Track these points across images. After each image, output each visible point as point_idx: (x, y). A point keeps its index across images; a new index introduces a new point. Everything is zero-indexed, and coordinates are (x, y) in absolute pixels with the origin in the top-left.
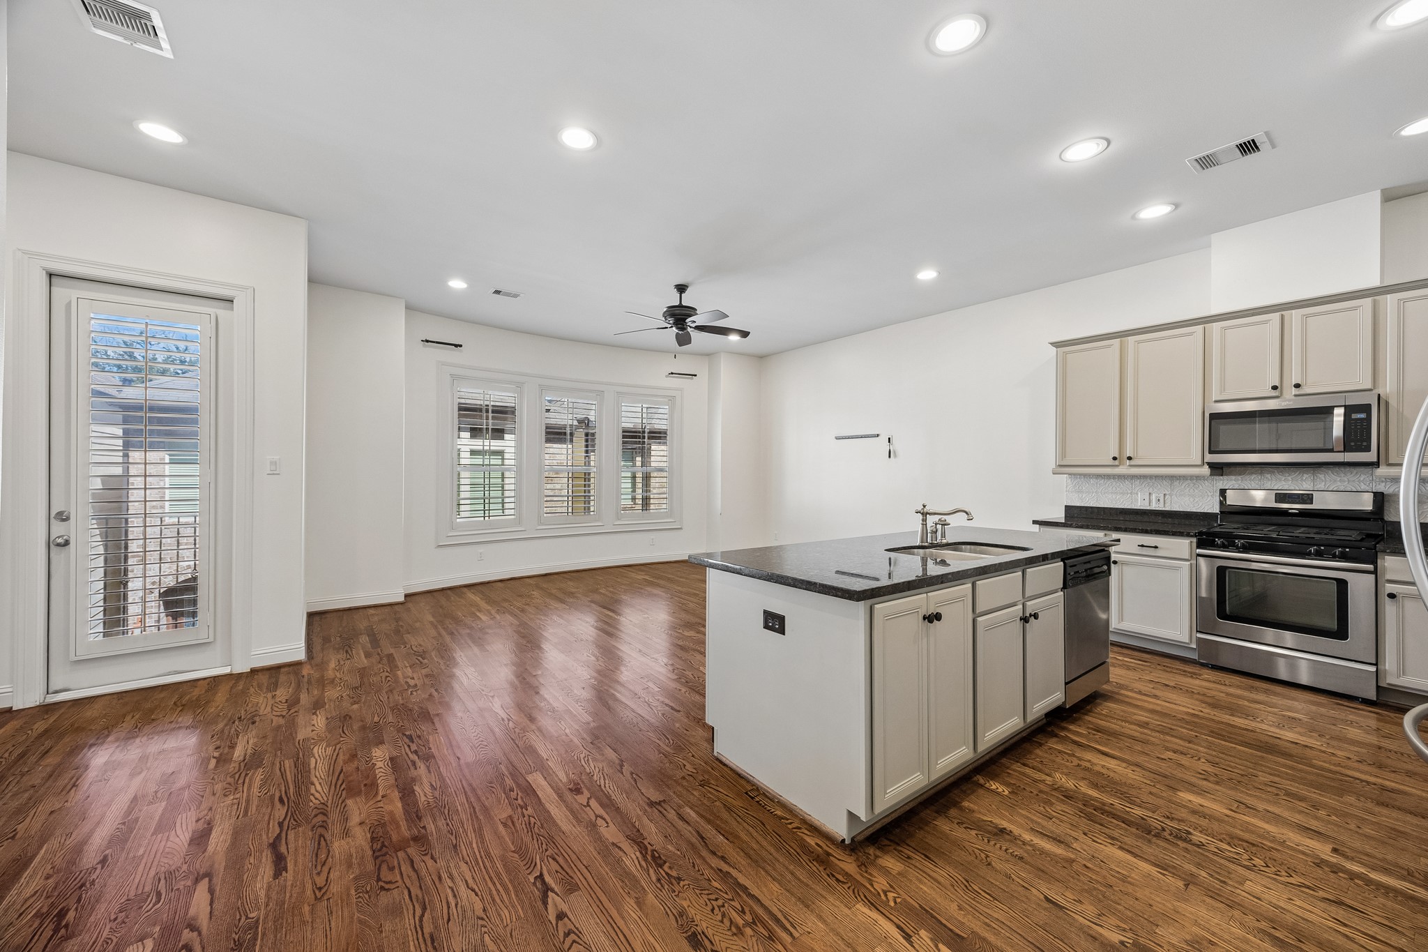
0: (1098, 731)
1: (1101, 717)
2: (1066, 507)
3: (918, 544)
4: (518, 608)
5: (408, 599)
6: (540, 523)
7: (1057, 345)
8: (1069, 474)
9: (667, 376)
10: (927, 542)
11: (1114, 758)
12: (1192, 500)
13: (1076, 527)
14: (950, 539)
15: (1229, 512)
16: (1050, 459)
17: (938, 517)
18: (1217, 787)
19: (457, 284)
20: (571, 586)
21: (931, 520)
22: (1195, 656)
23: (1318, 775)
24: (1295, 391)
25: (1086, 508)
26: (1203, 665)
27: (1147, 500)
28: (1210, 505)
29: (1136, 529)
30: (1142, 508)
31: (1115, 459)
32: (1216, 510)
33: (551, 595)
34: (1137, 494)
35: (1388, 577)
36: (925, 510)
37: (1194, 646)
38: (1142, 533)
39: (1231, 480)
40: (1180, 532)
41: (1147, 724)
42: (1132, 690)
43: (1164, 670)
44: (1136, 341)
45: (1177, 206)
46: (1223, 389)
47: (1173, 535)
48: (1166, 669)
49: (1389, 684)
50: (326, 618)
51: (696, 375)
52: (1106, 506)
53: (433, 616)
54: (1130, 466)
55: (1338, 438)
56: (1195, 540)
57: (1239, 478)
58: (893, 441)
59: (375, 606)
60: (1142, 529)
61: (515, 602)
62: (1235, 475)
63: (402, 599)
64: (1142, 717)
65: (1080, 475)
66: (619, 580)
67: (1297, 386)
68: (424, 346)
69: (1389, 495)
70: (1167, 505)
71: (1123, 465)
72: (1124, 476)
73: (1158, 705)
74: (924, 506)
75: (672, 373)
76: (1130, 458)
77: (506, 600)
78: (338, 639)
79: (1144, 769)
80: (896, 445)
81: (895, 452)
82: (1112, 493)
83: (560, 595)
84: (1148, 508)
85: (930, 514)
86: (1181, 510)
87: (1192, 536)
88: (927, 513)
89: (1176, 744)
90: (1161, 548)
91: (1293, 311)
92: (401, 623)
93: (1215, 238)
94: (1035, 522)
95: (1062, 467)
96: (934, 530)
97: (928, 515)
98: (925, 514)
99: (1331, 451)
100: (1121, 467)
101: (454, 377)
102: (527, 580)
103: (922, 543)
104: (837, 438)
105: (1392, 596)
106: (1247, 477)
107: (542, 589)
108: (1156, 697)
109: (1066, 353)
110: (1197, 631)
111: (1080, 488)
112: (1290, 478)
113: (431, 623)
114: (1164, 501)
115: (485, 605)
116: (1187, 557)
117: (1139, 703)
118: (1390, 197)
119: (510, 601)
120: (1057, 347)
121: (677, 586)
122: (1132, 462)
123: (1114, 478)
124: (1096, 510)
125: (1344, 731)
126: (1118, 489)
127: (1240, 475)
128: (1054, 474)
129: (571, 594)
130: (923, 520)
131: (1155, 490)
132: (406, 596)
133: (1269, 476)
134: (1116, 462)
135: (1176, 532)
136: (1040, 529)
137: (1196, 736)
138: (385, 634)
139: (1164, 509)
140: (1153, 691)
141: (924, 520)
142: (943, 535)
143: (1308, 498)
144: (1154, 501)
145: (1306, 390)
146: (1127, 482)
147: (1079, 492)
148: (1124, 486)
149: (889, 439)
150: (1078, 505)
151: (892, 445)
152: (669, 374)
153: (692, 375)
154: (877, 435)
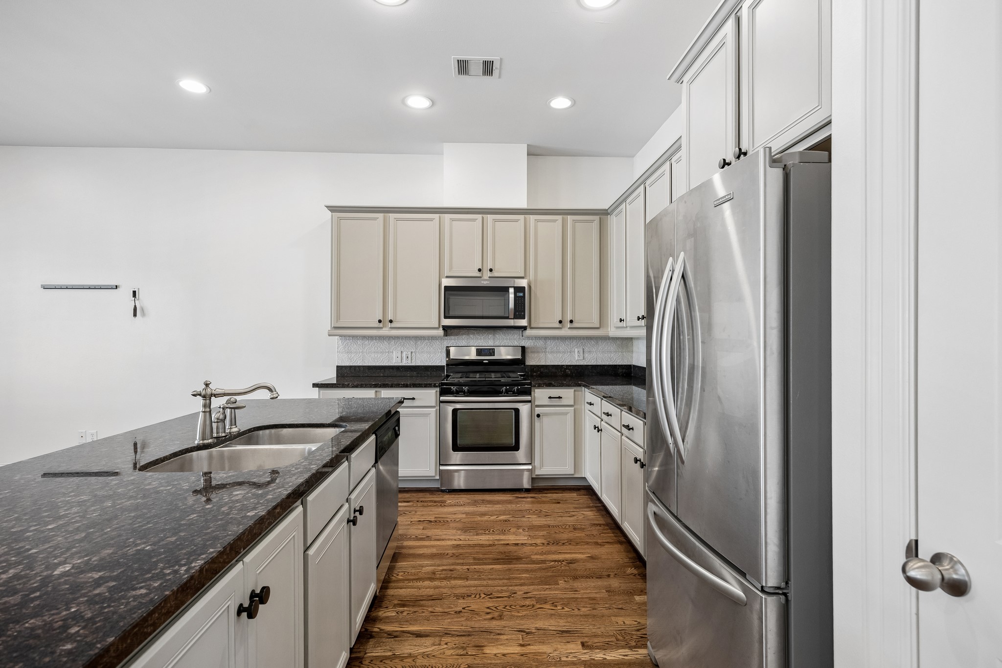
0: (404, 606)
1: (401, 584)
2: (336, 367)
3: (197, 442)
7: (333, 209)
8: (340, 336)
10: (212, 438)
11: (427, 636)
12: (429, 355)
13: (353, 387)
14: (243, 424)
15: (455, 365)
16: (325, 322)
17: (226, 398)
18: (503, 623)
21: (216, 403)
22: (437, 485)
23: (540, 569)
24: (489, 274)
25: (355, 367)
26: (443, 491)
27: (400, 357)
28: (440, 360)
29: (399, 384)
30: (396, 365)
31: (380, 321)
32: (444, 364)
34: (393, 352)
35: (537, 403)
36: (209, 391)
37: (438, 477)
38: (403, 387)
39: (452, 339)
40: (429, 384)
41: (434, 573)
42: (410, 539)
43: (423, 506)
44: (395, 218)
45: (433, 103)
46: (451, 268)
47: (425, 387)
48: (425, 504)
49: (536, 475)
52: (370, 365)
54: (391, 328)
55: (511, 309)
56: (438, 389)
57: (456, 337)
58: (141, 295)
60: (404, 384)
62: (454, 335)
64: (428, 567)
65: (349, 336)
67: (491, 270)
69: (528, 348)
70: (413, 361)
71: (386, 327)
72: (383, 337)
73: (433, 546)
74: (207, 385)
76: (391, 321)
79: (453, 635)
80: (144, 301)
81: (142, 310)
82: (374, 352)
84: (400, 364)
85: (215, 395)
86: (422, 365)
87: (437, 387)
88: (212, 395)
89: (460, 586)
90: (417, 399)
91: (489, 215)
93: (447, 147)
94: (315, 385)
95: (337, 329)
96: (221, 417)
97: (213, 398)
98: (207, 397)
99: (507, 318)
100: (384, 329)
103: (203, 440)
104: (45, 288)
105: (538, 416)
106: (460, 337)
108: (428, 538)
109: (341, 219)
110: (440, 465)
111: (349, 348)
112: (482, 337)
114: (411, 358)
116: (434, 404)
117: (421, 551)
118: (533, 153)
120: (332, 211)
122: (393, 325)
123: (376, 339)
124: (362, 369)
125: (531, 520)
126: (379, 349)
127: (457, 335)
128: (329, 335)
130: (205, 406)
131: (405, 349)
133: (472, 336)
134: (381, 325)
135: (427, 384)
136: (319, 392)
137: (468, 569)
139: (411, 365)
140: (425, 532)
141: (207, 406)
142: (233, 422)
143: (491, 352)
144: (404, 358)
145: (495, 274)
146: (385, 343)
147: (349, 352)
148: (384, 345)
149: (134, 293)
150: (348, 365)
151: (138, 300)
154: (115, 287)
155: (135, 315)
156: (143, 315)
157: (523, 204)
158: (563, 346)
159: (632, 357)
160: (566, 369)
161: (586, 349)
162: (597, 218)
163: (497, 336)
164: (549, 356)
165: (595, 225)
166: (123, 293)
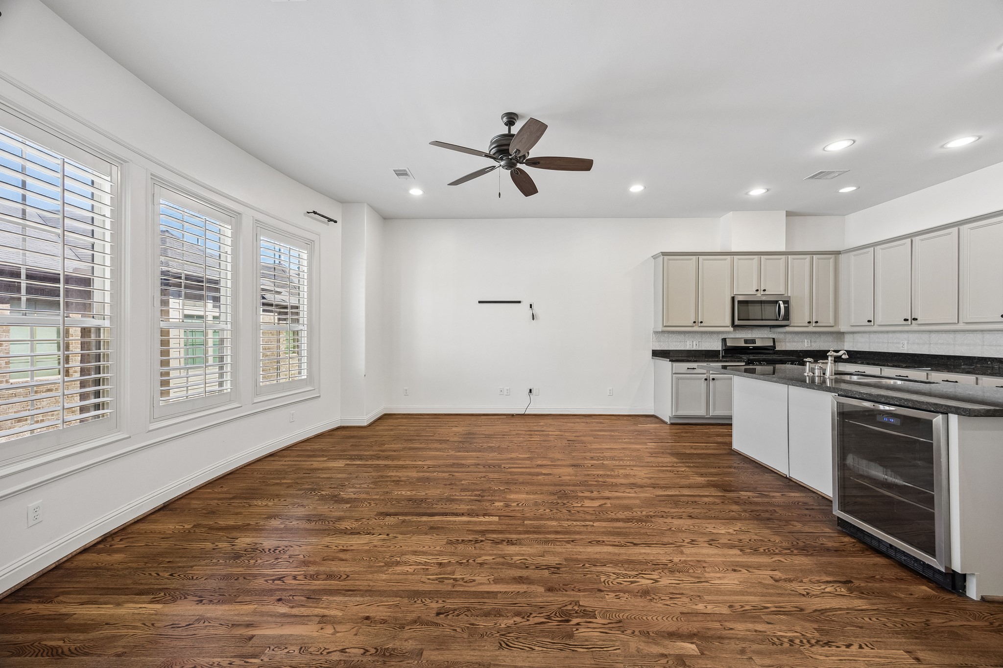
2: (653, 351)
6: (154, 420)
7: (665, 255)
12: (710, 344)
24: (763, 293)
25: (663, 351)
27: (691, 345)
28: (717, 346)
30: (689, 349)
31: (694, 322)
32: (720, 348)
34: (687, 342)
44: (704, 259)
46: (737, 289)
51: (336, 221)
52: (672, 349)
54: (700, 326)
55: (781, 315)
58: (534, 307)
67: (764, 290)
69: (779, 339)
70: (700, 347)
75: (315, 213)
76: (701, 322)
80: (537, 310)
81: (537, 316)
82: (675, 342)
84: (692, 349)
86: (706, 349)
91: (763, 256)
95: (666, 327)
99: (778, 320)
100: (697, 327)
104: (480, 302)
109: (669, 260)
111: (660, 339)
114: (699, 345)
118: (789, 214)
122: (702, 324)
126: (678, 340)
131: (695, 340)
133: (737, 331)
134: (695, 324)
139: (698, 349)
143: (753, 341)
144: (694, 345)
145: (766, 293)
146: (682, 336)
147: (659, 341)
148: (681, 337)
149: (531, 305)
150: (659, 349)
151: (533, 310)
152: (308, 213)
153: (330, 220)
154: (519, 302)
155: (533, 319)
156: (537, 319)
157: (783, 249)
158: (797, 338)
159: (844, 345)
160: (799, 353)
161: (813, 340)
162: (833, 256)
163: (754, 331)
164: (788, 344)
165: (832, 261)
166: (525, 306)
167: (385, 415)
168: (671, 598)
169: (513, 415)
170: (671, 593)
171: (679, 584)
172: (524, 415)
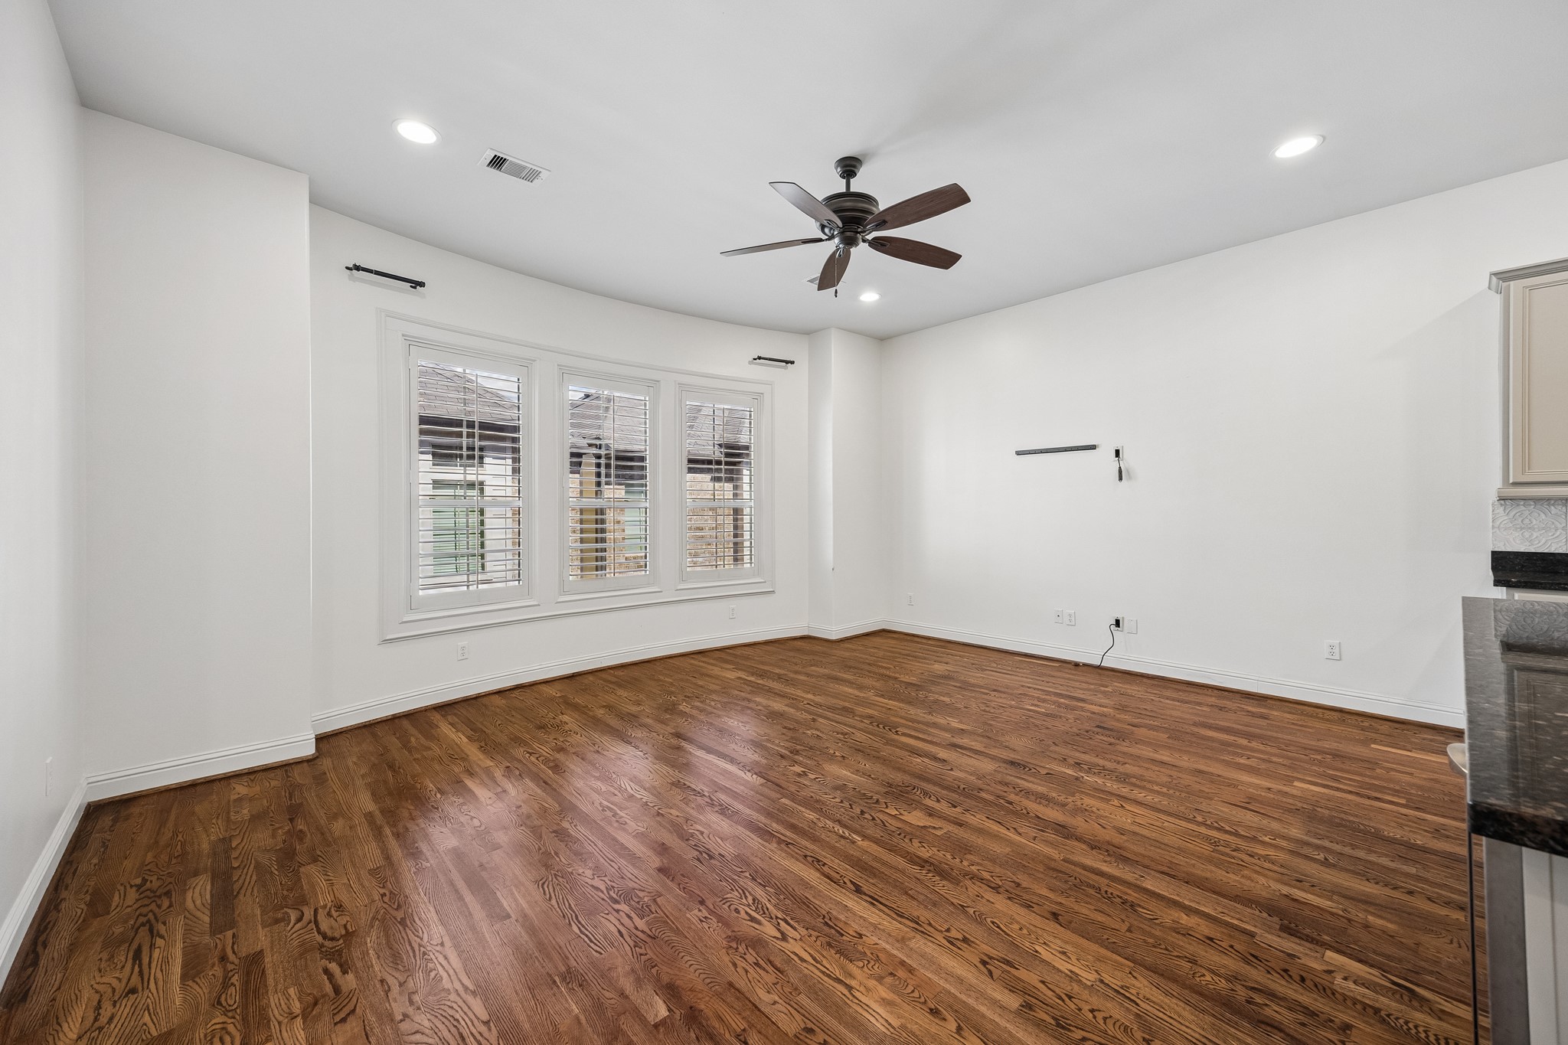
2: (1494, 553)
4: (546, 761)
5: (324, 746)
6: (565, 593)
7: (1500, 277)
9: (750, 363)
16: (1491, 472)
19: (416, 132)
20: (624, 698)
33: (597, 723)
50: (127, 818)
51: (793, 363)
53: (376, 797)
58: (1124, 454)
59: (251, 773)
61: (536, 745)
63: (309, 750)
65: (1525, 499)
66: (700, 683)
68: (351, 278)
75: (760, 358)
77: (517, 740)
78: (132, 895)
80: (1128, 461)
81: (1128, 471)
83: (614, 722)
92: (301, 826)
95: (1521, 486)
101: (411, 341)
102: (544, 688)
104: (1018, 453)
107: (576, 707)
109: (1531, 288)
111: (1527, 521)
113: (369, 817)
115: (481, 756)
119: (526, 744)
120: (1500, 281)
121: (804, 691)
129: (632, 719)
132: (320, 739)
138: (258, 866)
147: (1525, 528)
149: (1117, 453)
151: (1122, 460)
152: (754, 359)
153: (787, 362)
154: (1093, 447)
155: (1121, 479)
156: (1130, 477)
166: (1105, 453)
167: (884, 631)
168: (757, 964)
169: (1077, 665)
170: (768, 960)
171: (802, 960)
172: (1099, 667)
